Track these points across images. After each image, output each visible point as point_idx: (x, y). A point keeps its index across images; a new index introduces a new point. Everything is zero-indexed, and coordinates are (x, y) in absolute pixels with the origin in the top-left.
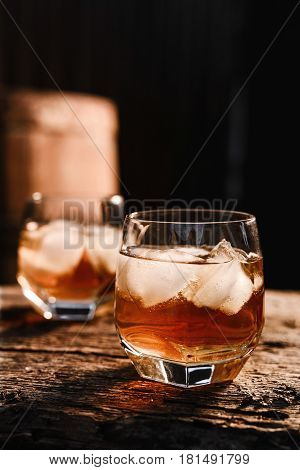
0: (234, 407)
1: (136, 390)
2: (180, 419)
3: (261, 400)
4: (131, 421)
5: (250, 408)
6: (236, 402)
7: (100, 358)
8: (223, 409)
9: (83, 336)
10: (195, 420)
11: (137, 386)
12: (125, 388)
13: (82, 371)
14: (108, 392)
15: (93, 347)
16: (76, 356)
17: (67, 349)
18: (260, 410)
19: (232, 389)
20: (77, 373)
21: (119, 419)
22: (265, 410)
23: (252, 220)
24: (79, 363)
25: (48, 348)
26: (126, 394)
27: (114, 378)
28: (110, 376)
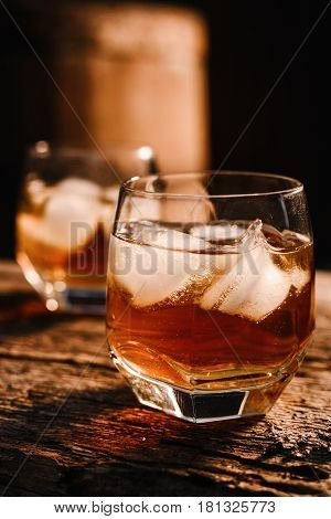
0: (254, 456)
1: (127, 422)
2: (171, 470)
3: (293, 449)
4: (103, 470)
5: (276, 460)
6: (260, 448)
7: (97, 371)
8: (238, 458)
9: (87, 337)
10: (192, 475)
11: (130, 416)
12: (114, 419)
13: (64, 390)
14: (89, 422)
15: (92, 354)
16: (66, 367)
17: (58, 356)
18: (290, 464)
19: (260, 429)
20: (58, 391)
21: (89, 465)
22: (297, 464)
23: (299, 190)
24: (66, 377)
25: (33, 354)
26: (112, 427)
27: (104, 402)
28: (100, 399)
